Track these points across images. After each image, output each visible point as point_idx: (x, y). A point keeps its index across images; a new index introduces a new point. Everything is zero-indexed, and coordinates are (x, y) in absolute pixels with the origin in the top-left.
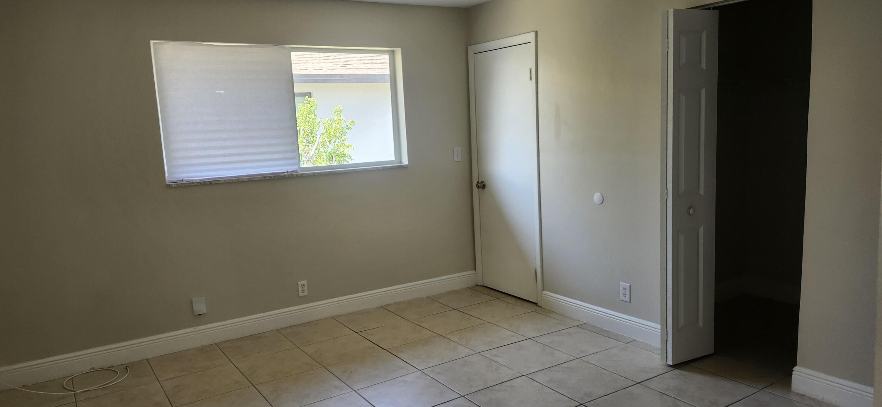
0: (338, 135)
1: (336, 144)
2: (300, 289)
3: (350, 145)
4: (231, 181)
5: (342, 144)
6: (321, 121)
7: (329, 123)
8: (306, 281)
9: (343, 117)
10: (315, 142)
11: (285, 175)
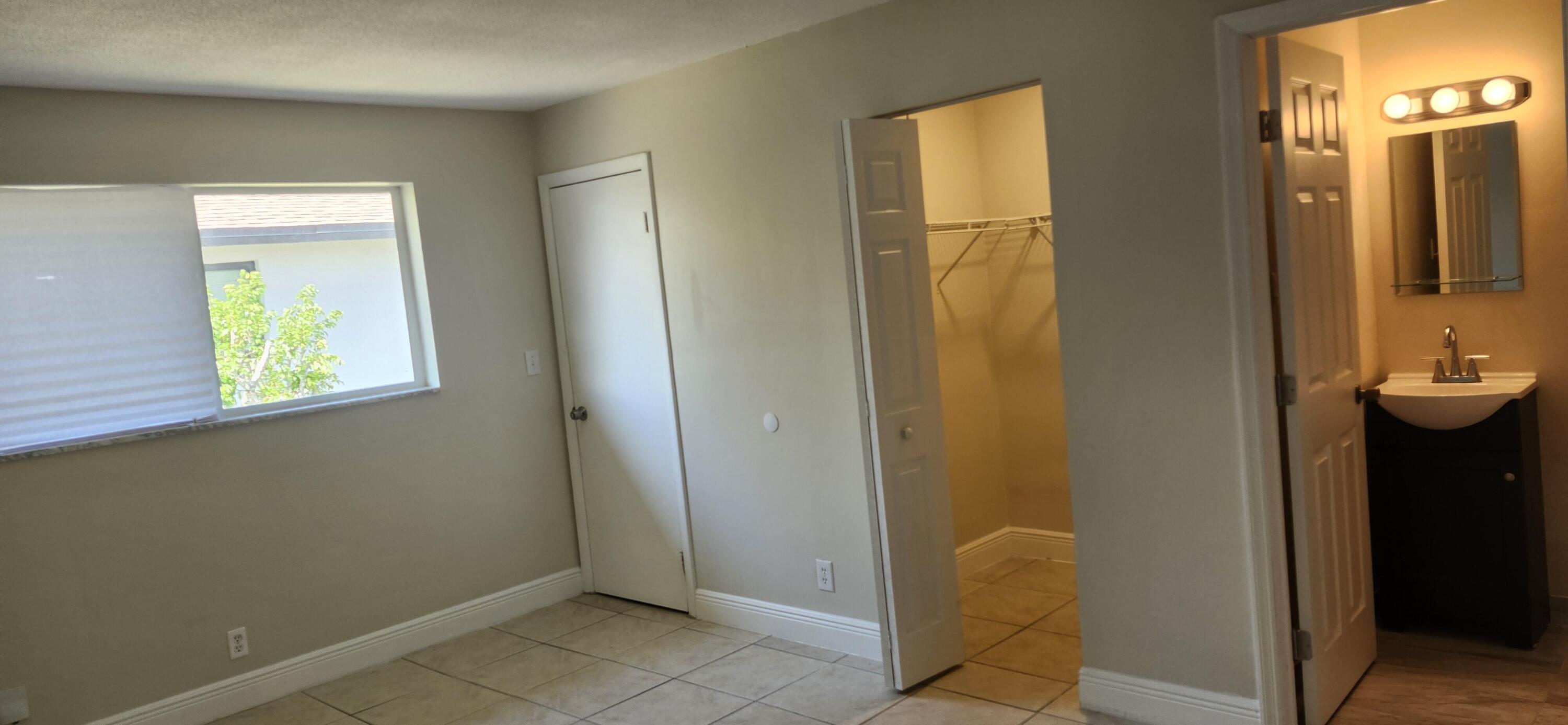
0: (309, 335)
1: (305, 354)
2: (233, 644)
3: (334, 355)
4: (74, 449)
5: (318, 355)
6: (274, 314)
7: (290, 318)
8: (244, 628)
9: (319, 306)
10: (261, 355)
11: (190, 428)
